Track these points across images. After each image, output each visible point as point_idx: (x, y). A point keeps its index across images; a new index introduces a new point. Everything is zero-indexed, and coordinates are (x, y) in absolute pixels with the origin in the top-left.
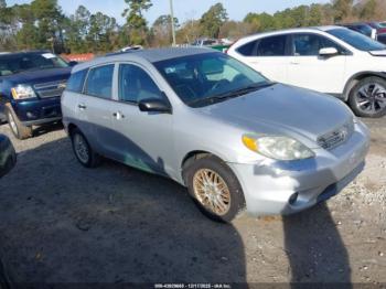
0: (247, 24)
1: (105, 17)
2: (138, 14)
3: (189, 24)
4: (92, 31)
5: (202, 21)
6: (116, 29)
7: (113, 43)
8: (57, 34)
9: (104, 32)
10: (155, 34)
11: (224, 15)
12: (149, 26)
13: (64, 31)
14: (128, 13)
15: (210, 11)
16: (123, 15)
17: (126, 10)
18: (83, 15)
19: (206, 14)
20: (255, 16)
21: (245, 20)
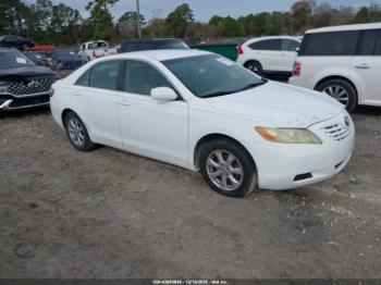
0: (213, 26)
1: (69, 8)
2: (102, 8)
3: (156, 22)
4: (54, 22)
5: (168, 20)
6: (79, 22)
7: (76, 36)
8: (16, 23)
9: (66, 24)
10: (120, 29)
11: (190, 16)
12: (115, 21)
13: (23, 21)
14: (92, 7)
15: (177, 11)
16: (87, 8)
17: (90, 4)
18: (45, 6)
19: (172, 14)
20: (220, 19)
21: (211, 22)
